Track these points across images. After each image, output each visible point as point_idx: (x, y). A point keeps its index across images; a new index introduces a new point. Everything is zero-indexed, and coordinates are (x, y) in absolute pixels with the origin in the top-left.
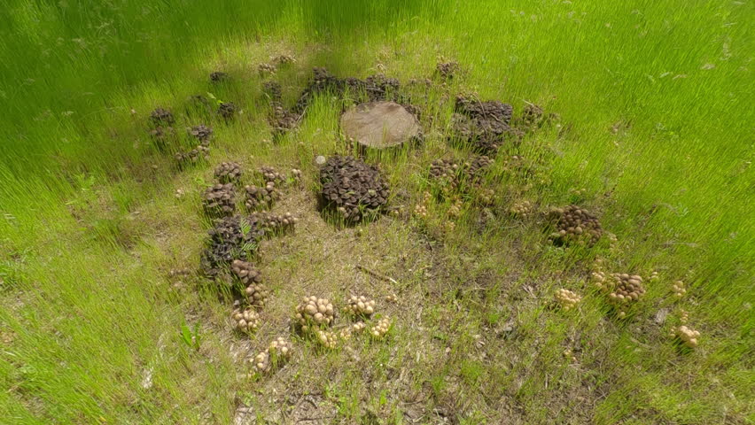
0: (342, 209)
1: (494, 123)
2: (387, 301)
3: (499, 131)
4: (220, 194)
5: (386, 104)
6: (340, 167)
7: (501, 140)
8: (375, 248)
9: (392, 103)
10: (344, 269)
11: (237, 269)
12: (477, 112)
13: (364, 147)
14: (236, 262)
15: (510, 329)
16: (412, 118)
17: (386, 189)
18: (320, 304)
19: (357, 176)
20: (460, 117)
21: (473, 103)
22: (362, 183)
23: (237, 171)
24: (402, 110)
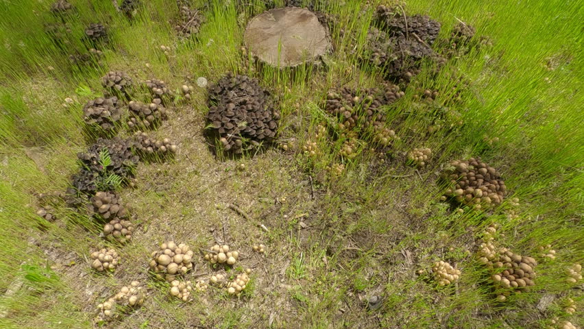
0: (223, 140)
1: (415, 44)
2: (254, 250)
3: (419, 55)
4: (99, 110)
5: (299, 11)
6: (230, 89)
7: (418, 67)
8: (254, 187)
9: (306, 11)
10: (217, 209)
11: (98, 202)
12: (399, 29)
13: (262, 64)
14: (98, 194)
15: (375, 299)
16: (323, 31)
17: (276, 119)
18: (179, 252)
19: (245, 103)
20: (379, 33)
21: (398, 16)
22: (249, 111)
23: (123, 83)
24: (314, 20)
